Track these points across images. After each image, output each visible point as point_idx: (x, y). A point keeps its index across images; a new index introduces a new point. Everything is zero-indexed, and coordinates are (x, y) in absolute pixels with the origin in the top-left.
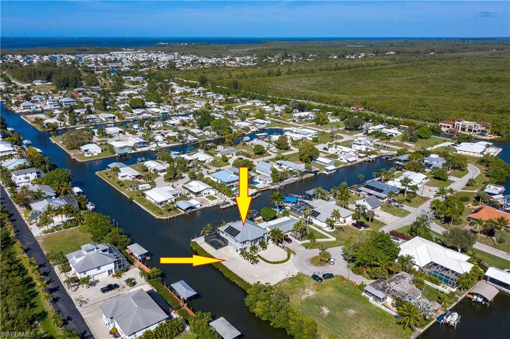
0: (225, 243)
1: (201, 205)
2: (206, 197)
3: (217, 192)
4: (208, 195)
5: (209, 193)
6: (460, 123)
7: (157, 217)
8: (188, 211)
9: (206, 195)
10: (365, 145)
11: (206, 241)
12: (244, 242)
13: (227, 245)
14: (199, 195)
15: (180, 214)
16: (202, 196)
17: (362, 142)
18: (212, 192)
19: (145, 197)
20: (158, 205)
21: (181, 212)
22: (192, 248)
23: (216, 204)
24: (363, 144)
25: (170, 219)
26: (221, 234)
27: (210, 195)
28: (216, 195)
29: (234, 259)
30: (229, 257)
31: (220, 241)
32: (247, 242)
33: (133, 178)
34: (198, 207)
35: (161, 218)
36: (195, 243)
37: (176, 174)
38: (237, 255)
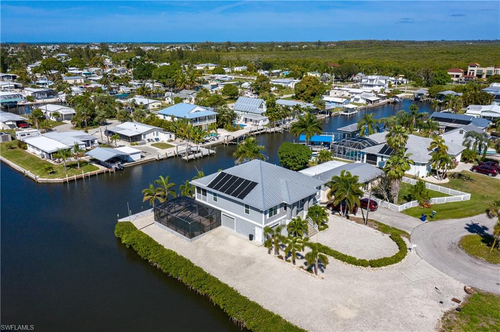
0: (211, 219)
1: (142, 157)
2: (152, 145)
3: (173, 136)
4: (156, 142)
5: (157, 139)
6: (476, 69)
7: (40, 179)
8: (115, 166)
9: (152, 143)
10: (379, 86)
11: (159, 218)
12: (271, 210)
13: (219, 224)
14: (138, 142)
15: (96, 172)
16: (145, 143)
17: (375, 81)
18: (164, 137)
19: (25, 148)
20: (48, 160)
21: (98, 168)
22: (120, 239)
23: (173, 154)
24: (377, 83)
25: (72, 181)
26: (199, 198)
27: (159, 142)
28: (171, 141)
29: (249, 262)
30: (233, 257)
31: (196, 217)
32: (278, 211)
33: (10, 125)
34: (137, 158)
35: (52, 180)
36: (130, 227)
37: (93, 116)
38: (256, 248)
